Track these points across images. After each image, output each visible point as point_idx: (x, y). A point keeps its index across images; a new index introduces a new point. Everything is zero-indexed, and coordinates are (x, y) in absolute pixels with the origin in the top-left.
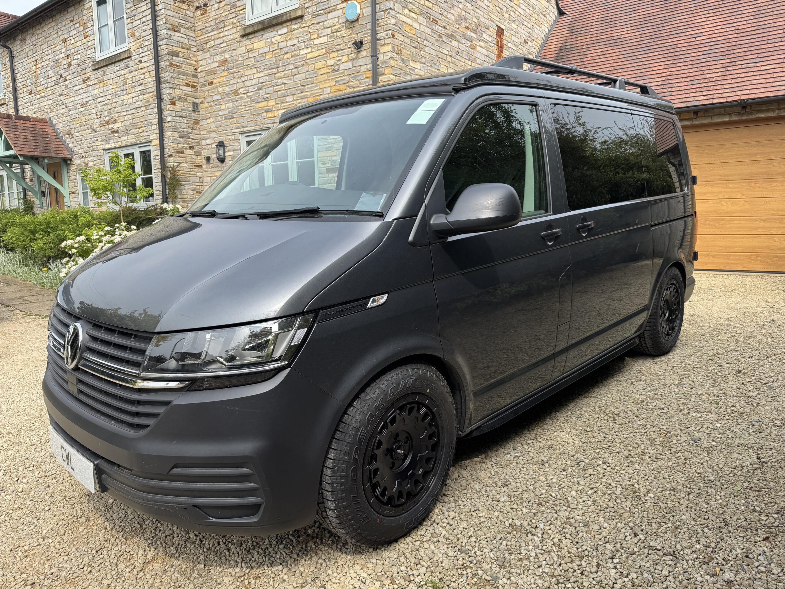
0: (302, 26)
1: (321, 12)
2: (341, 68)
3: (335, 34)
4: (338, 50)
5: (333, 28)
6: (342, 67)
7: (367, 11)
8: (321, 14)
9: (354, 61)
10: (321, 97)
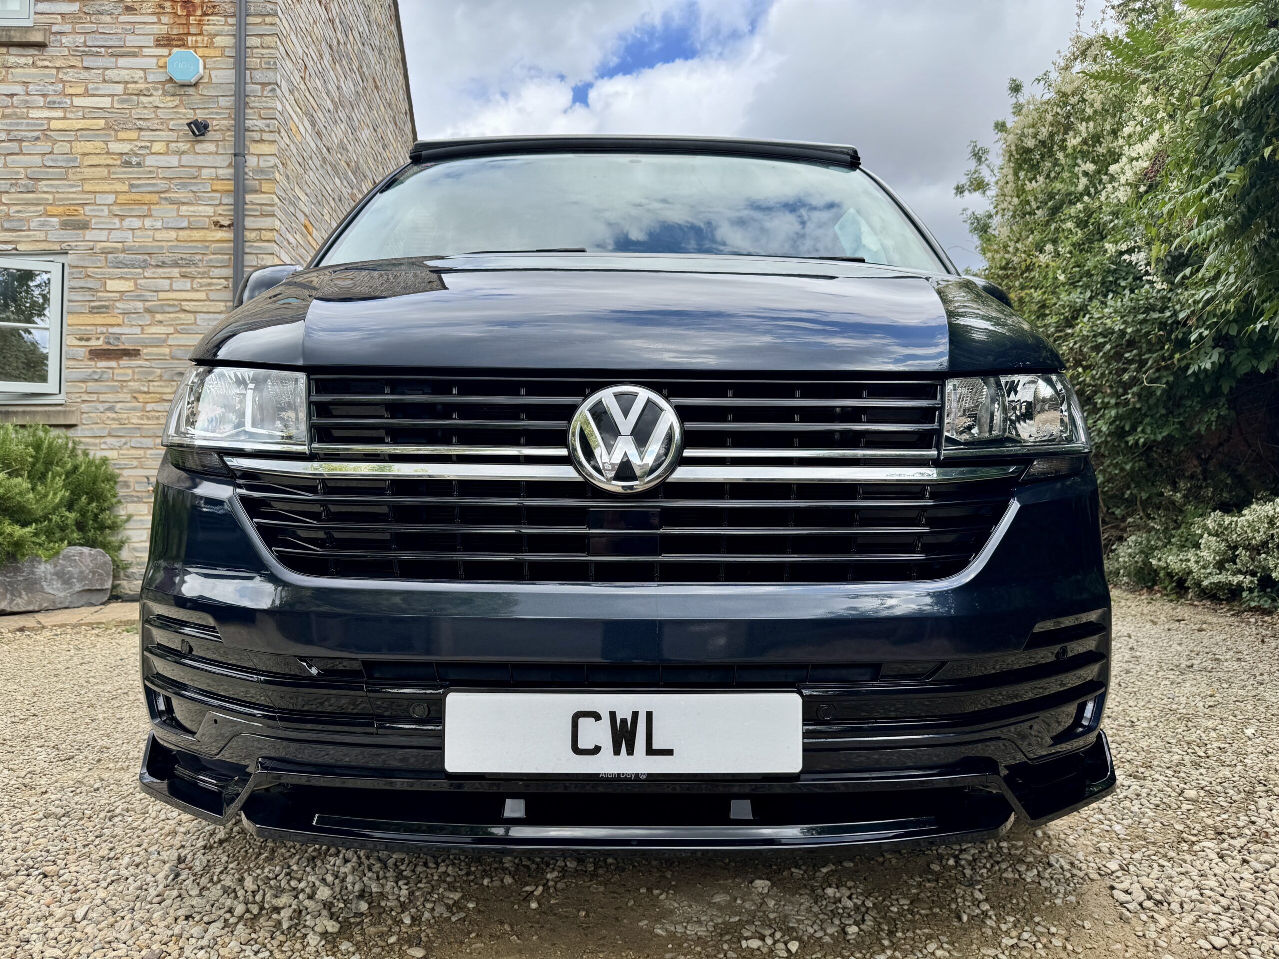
0: (40, 63)
1: (98, 50)
2: (147, 163)
3: (135, 98)
4: (141, 129)
5: (129, 86)
6: (150, 161)
7: (224, 75)
8: (97, 54)
9: (184, 157)
10: (87, 208)
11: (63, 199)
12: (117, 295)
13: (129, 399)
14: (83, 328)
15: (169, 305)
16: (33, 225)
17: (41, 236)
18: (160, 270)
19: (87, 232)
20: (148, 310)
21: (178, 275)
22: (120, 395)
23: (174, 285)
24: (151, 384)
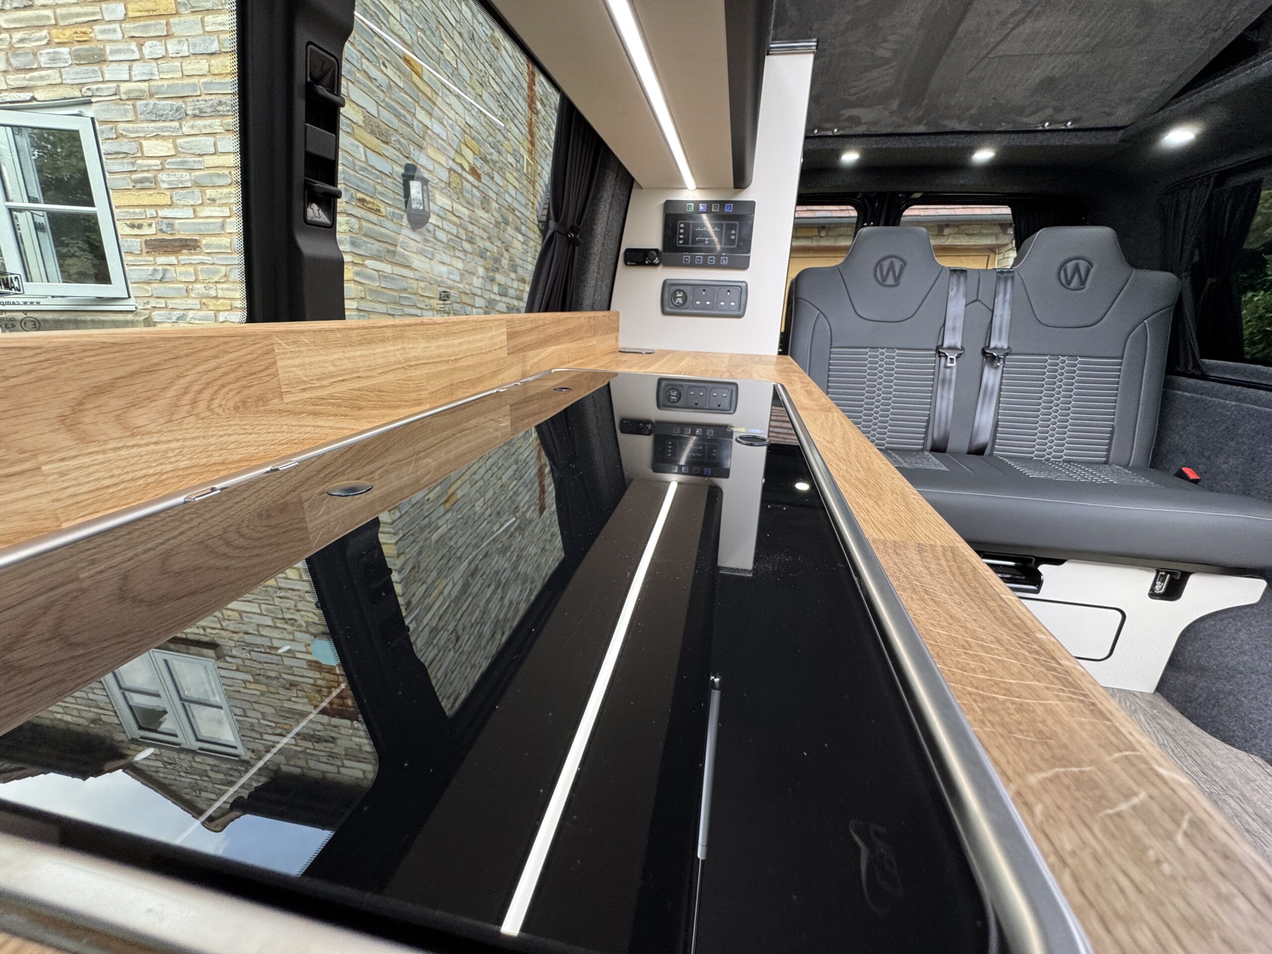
10: (97, 27)
11: (65, 17)
12: (158, 162)
13: (198, 307)
14: (131, 210)
15: (219, 175)
16: (43, 60)
17: (53, 76)
18: (200, 123)
19: (105, 67)
20: (197, 184)
21: (220, 130)
22: (190, 301)
23: (219, 144)
24: (219, 286)
